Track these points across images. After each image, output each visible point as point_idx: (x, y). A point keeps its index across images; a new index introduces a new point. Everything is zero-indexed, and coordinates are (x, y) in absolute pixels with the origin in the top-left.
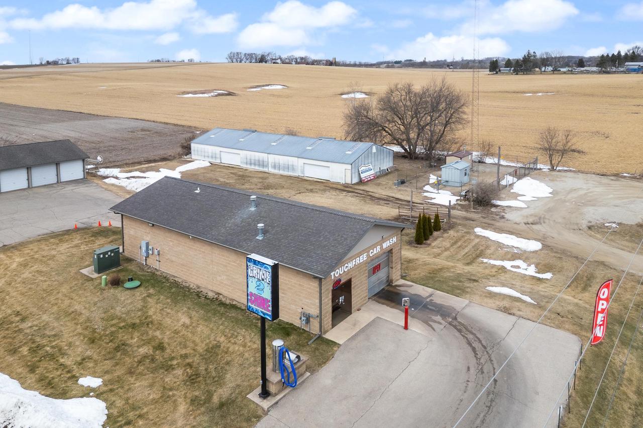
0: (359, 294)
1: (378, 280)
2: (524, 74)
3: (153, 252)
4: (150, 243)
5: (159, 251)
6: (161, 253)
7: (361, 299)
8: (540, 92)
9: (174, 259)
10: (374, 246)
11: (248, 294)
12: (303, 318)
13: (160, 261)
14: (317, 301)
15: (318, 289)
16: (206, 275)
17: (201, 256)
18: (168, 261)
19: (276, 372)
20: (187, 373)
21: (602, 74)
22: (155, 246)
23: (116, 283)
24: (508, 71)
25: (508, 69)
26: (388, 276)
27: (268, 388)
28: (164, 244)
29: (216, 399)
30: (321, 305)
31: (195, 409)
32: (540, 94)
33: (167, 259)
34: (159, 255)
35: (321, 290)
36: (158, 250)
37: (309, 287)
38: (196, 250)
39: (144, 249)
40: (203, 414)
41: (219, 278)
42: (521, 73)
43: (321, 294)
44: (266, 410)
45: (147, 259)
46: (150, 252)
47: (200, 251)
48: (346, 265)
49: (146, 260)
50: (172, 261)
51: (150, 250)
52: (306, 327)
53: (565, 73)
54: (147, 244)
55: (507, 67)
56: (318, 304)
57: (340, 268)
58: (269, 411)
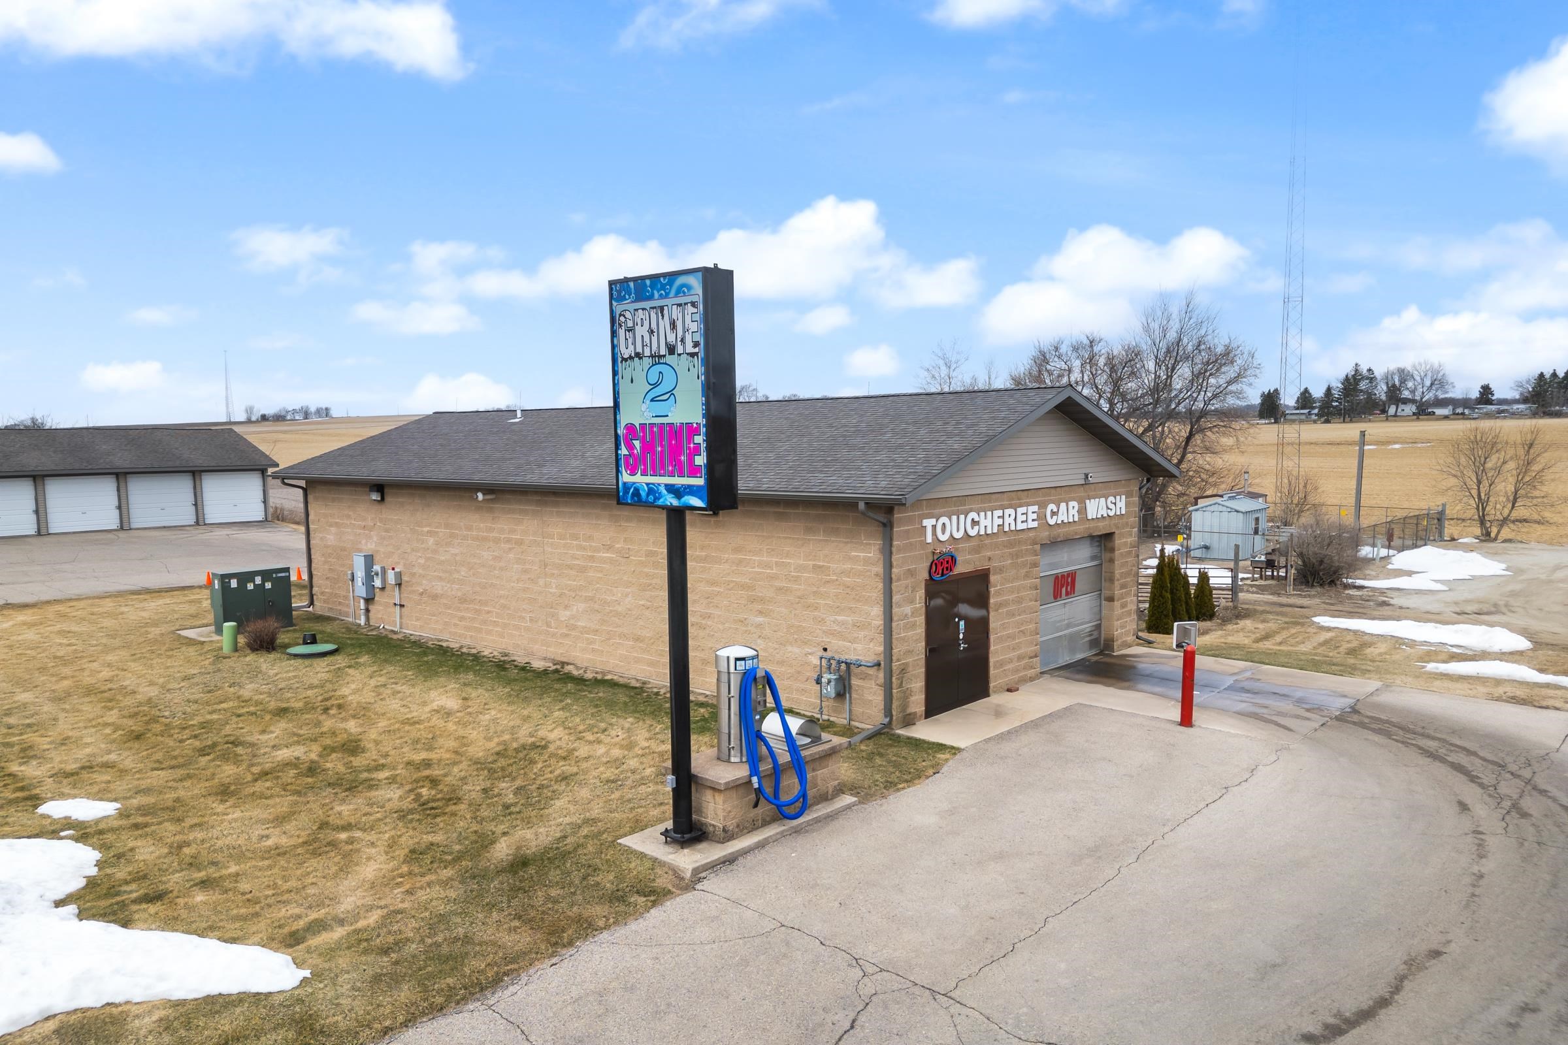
0: (1009, 637)
1: (1068, 626)
2: (1344, 422)
3: (384, 580)
4: (376, 558)
5: (399, 575)
6: (405, 578)
7: (1020, 658)
8: (1395, 443)
9: (439, 587)
10: (1060, 493)
11: (617, 436)
12: (826, 677)
13: (402, 606)
14: (876, 612)
15: (879, 569)
16: (528, 616)
17: (511, 556)
18: (425, 599)
19: (728, 761)
20: (419, 795)
21: (1541, 417)
22: (388, 563)
23: (265, 644)
24: (1303, 417)
25: (1306, 411)
26: (1098, 627)
27: (700, 811)
28: (413, 550)
29: (502, 850)
30: (891, 620)
31: (416, 870)
32: (1397, 446)
33: (422, 594)
34: (400, 585)
35: (891, 566)
36: (397, 570)
37: (848, 566)
38: (497, 541)
39: (360, 574)
40: (445, 884)
41: (564, 615)
42: (1336, 420)
43: (888, 580)
44: (688, 875)
45: (371, 607)
46: (378, 583)
47: (508, 541)
48: (973, 515)
49: (367, 611)
50: (435, 597)
51: (377, 574)
52: (836, 711)
53: (1446, 417)
54: (369, 560)
55: (1303, 408)
56: (879, 622)
57: (954, 518)
58: (699, 880)
